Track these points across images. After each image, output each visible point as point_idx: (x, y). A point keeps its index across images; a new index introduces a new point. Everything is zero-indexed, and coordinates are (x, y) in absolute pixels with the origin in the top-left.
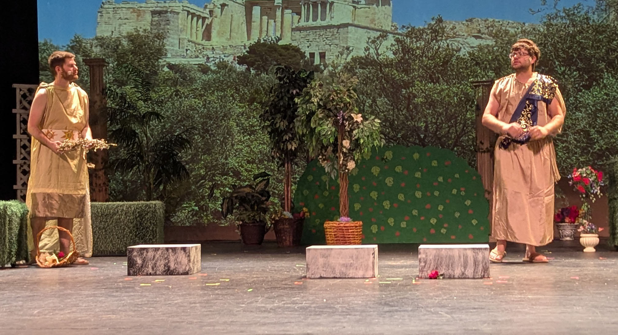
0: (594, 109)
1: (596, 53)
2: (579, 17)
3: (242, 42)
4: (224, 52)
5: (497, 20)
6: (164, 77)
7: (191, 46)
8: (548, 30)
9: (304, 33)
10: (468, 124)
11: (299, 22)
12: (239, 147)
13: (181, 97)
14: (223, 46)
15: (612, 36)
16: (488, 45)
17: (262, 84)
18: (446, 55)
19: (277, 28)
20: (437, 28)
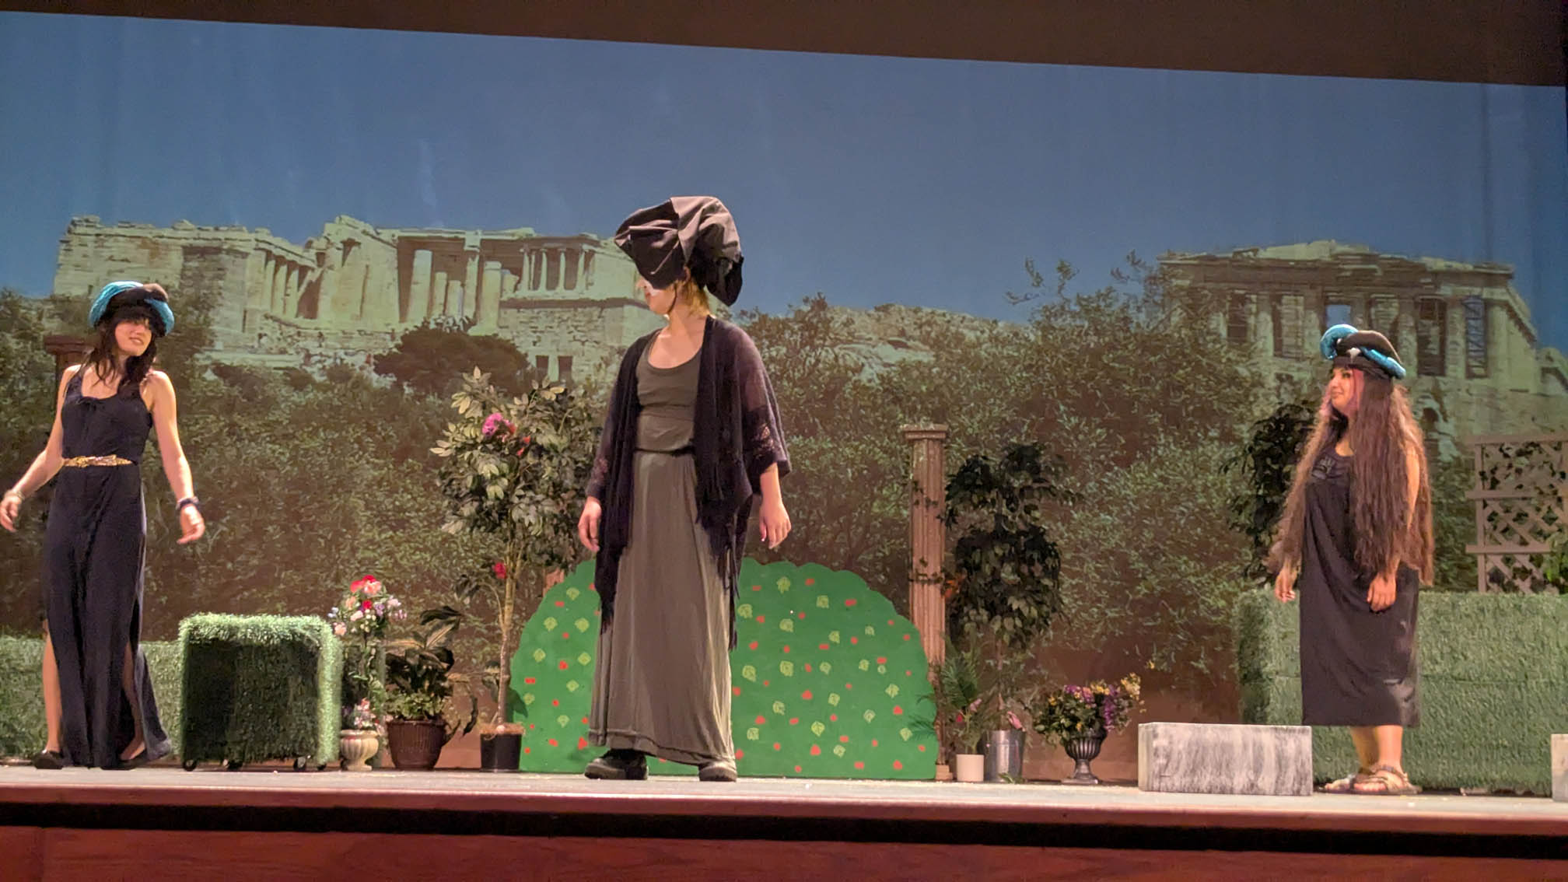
0: (1137, 508)
1: (1142, 391)
2: (1109, 315)
3: (388, 325)
4: (346, 344)
5: (940, 311)
6: (205, 392)
7: (269, 328)
8: (1044, 337)
9: (526, 314)
10: (875, 526)
11: (516, 289)
12: (371, 555)
13: (240, 440)
14: (344, 332)
15: (1175, 357)
16: (920, 362)
17: (426, 420)
18: (832, 378)
19: (467, 300)
20: (815, 320)
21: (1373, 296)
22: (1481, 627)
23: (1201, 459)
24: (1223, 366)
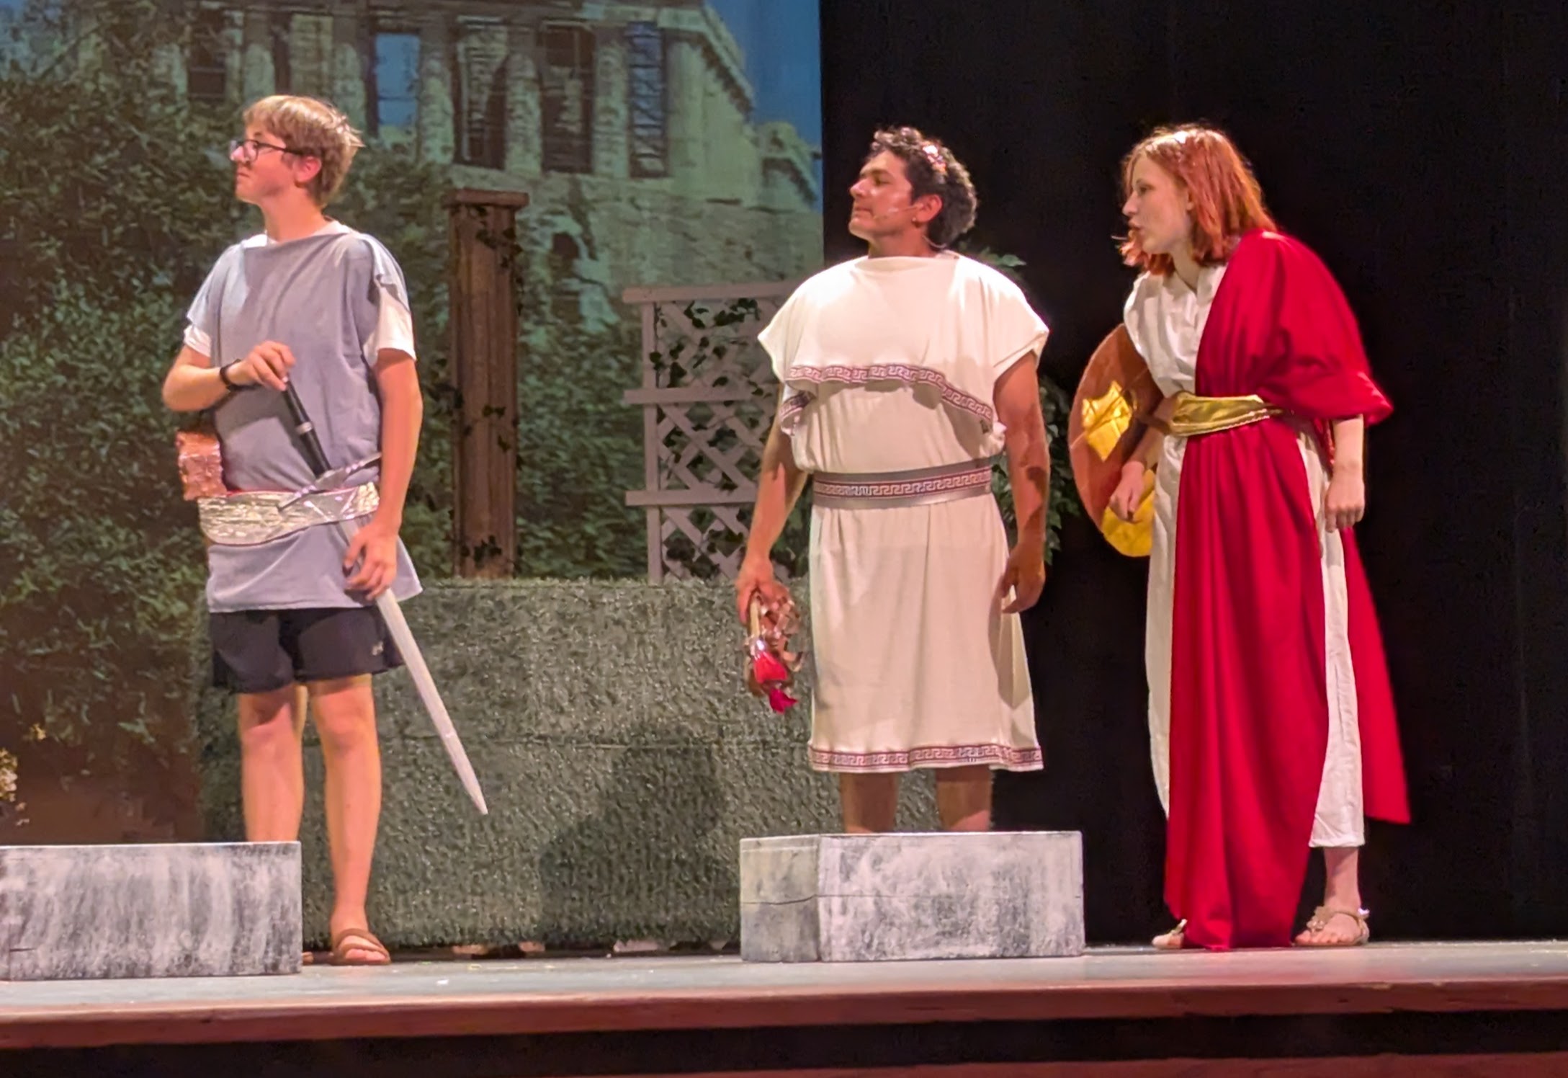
21: (461, 19)
22: (642, 642)
23: (139, 329)
24: (179, 150)
